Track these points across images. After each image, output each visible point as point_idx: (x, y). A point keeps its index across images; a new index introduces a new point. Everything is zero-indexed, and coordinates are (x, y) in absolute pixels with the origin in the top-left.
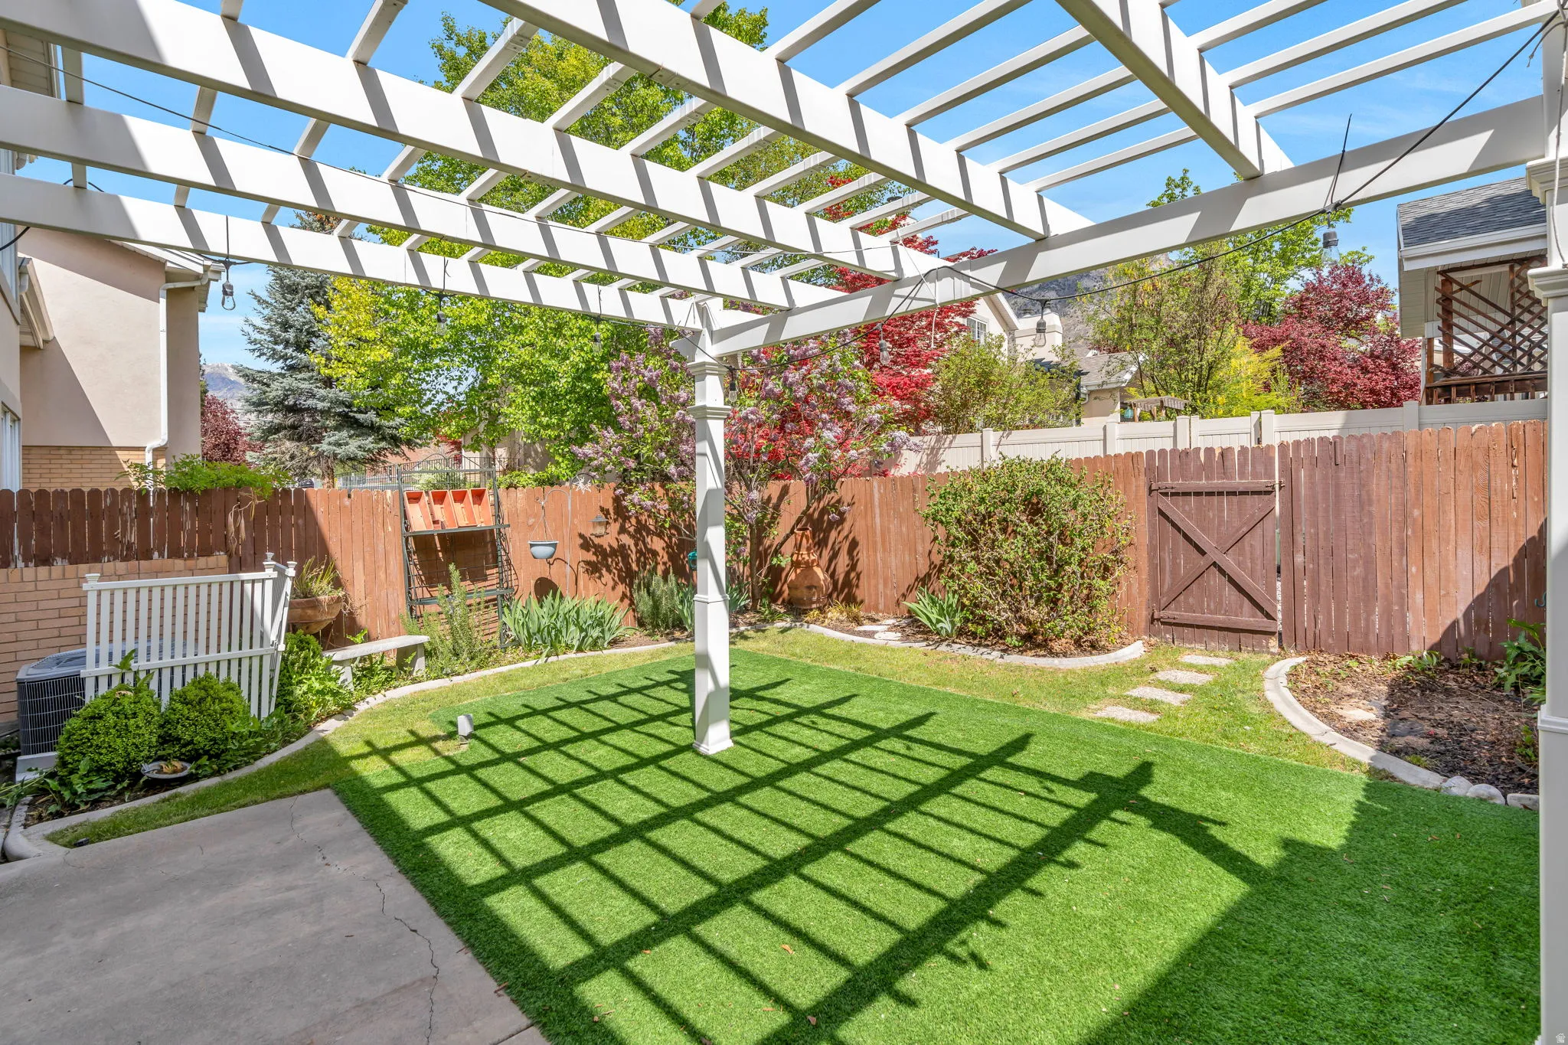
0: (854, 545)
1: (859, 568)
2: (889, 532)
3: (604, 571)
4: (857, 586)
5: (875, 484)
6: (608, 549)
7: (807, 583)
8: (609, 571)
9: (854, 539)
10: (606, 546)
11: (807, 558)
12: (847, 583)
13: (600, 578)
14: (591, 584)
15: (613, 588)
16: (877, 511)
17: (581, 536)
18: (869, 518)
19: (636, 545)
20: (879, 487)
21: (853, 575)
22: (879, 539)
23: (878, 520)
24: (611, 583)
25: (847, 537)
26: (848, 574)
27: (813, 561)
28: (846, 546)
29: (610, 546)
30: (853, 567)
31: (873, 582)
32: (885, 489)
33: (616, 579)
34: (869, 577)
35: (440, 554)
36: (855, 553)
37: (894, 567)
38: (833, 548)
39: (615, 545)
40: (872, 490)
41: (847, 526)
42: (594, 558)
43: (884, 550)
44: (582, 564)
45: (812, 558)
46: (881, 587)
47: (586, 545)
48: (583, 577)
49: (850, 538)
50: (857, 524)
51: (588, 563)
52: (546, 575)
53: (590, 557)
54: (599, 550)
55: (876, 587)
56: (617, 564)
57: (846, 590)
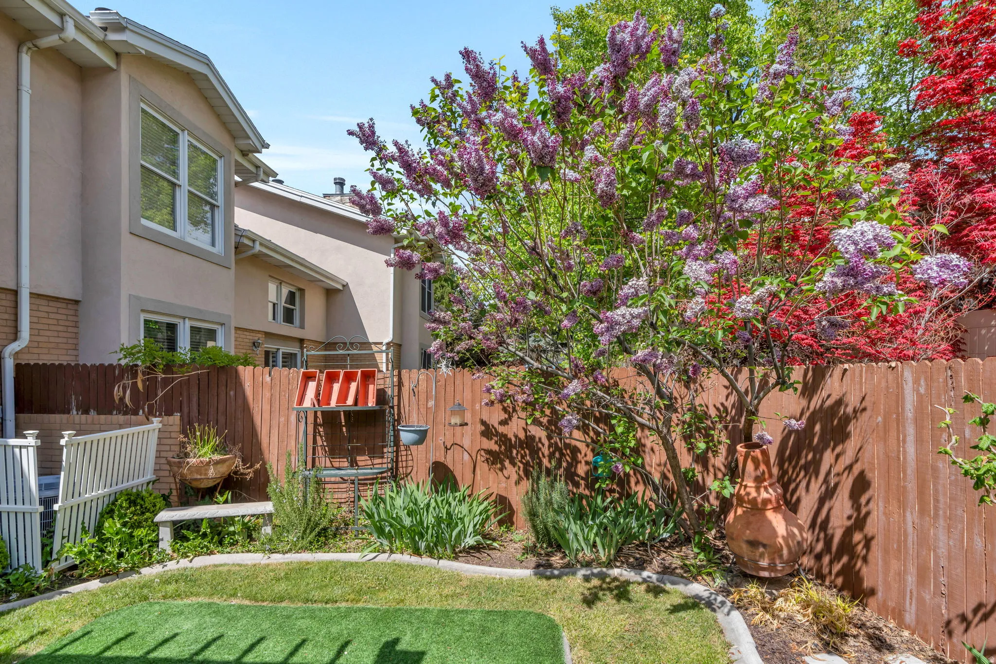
0: (861, 485)
1: (870, 528)
2: (936, 478)
3: (507, 463)
4: (865, 559)
5: (908, 375)
6: (513, 439)
7: (748, 534)
8: (514, 464)
9: (862, 473)
10: (511, 436)
11: (754, 494)
12: (846, 546)
13: (501, 470)
14: (492, 476)
15: (517, 483)
16: (911, 430)
17: (483, 423)
18: (892, 441)
19: (549, 438)
20: (916, 382)
21: (857, 537)
22: (911, 486)
23: (911, 449)
24: (514, 477)
25: (850, 468)
26: (848, 532)
27: (766, 502)
28: (847, 484)
29: (516, 436)
30: (859, 523)
31: (895, 565)
32: (929, 387)
33: (521, 473)
34: (886, 551)
35: (344, 429)
36: (863, 500)
37: (943, 551)
38: (826, 481)
39: (522, 435)
40: (900, 387)
41: (851, 447)
42: (496, 448)
43: (923, 511)
44: (483, 453)
45: (764, 495)
46: (911, 580)
47: (488, 432)
48: (483, 467)
49: (856, 470)
50: (868, 448)
51: (489, 452)
52: (442, 460)
53: (492, 445)
54: (503, 439)
55: (901, 576)
56: (523, 457)
57: (845, 559)
